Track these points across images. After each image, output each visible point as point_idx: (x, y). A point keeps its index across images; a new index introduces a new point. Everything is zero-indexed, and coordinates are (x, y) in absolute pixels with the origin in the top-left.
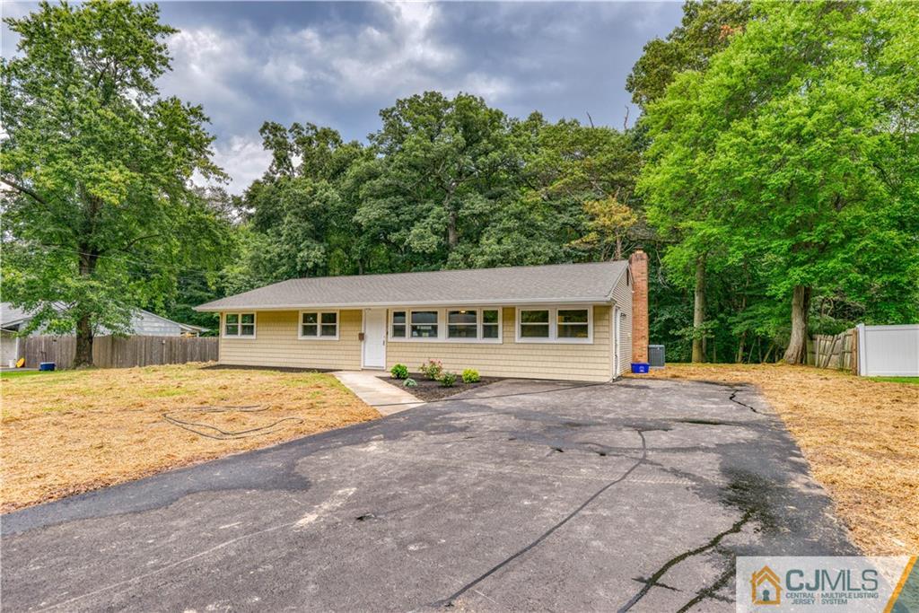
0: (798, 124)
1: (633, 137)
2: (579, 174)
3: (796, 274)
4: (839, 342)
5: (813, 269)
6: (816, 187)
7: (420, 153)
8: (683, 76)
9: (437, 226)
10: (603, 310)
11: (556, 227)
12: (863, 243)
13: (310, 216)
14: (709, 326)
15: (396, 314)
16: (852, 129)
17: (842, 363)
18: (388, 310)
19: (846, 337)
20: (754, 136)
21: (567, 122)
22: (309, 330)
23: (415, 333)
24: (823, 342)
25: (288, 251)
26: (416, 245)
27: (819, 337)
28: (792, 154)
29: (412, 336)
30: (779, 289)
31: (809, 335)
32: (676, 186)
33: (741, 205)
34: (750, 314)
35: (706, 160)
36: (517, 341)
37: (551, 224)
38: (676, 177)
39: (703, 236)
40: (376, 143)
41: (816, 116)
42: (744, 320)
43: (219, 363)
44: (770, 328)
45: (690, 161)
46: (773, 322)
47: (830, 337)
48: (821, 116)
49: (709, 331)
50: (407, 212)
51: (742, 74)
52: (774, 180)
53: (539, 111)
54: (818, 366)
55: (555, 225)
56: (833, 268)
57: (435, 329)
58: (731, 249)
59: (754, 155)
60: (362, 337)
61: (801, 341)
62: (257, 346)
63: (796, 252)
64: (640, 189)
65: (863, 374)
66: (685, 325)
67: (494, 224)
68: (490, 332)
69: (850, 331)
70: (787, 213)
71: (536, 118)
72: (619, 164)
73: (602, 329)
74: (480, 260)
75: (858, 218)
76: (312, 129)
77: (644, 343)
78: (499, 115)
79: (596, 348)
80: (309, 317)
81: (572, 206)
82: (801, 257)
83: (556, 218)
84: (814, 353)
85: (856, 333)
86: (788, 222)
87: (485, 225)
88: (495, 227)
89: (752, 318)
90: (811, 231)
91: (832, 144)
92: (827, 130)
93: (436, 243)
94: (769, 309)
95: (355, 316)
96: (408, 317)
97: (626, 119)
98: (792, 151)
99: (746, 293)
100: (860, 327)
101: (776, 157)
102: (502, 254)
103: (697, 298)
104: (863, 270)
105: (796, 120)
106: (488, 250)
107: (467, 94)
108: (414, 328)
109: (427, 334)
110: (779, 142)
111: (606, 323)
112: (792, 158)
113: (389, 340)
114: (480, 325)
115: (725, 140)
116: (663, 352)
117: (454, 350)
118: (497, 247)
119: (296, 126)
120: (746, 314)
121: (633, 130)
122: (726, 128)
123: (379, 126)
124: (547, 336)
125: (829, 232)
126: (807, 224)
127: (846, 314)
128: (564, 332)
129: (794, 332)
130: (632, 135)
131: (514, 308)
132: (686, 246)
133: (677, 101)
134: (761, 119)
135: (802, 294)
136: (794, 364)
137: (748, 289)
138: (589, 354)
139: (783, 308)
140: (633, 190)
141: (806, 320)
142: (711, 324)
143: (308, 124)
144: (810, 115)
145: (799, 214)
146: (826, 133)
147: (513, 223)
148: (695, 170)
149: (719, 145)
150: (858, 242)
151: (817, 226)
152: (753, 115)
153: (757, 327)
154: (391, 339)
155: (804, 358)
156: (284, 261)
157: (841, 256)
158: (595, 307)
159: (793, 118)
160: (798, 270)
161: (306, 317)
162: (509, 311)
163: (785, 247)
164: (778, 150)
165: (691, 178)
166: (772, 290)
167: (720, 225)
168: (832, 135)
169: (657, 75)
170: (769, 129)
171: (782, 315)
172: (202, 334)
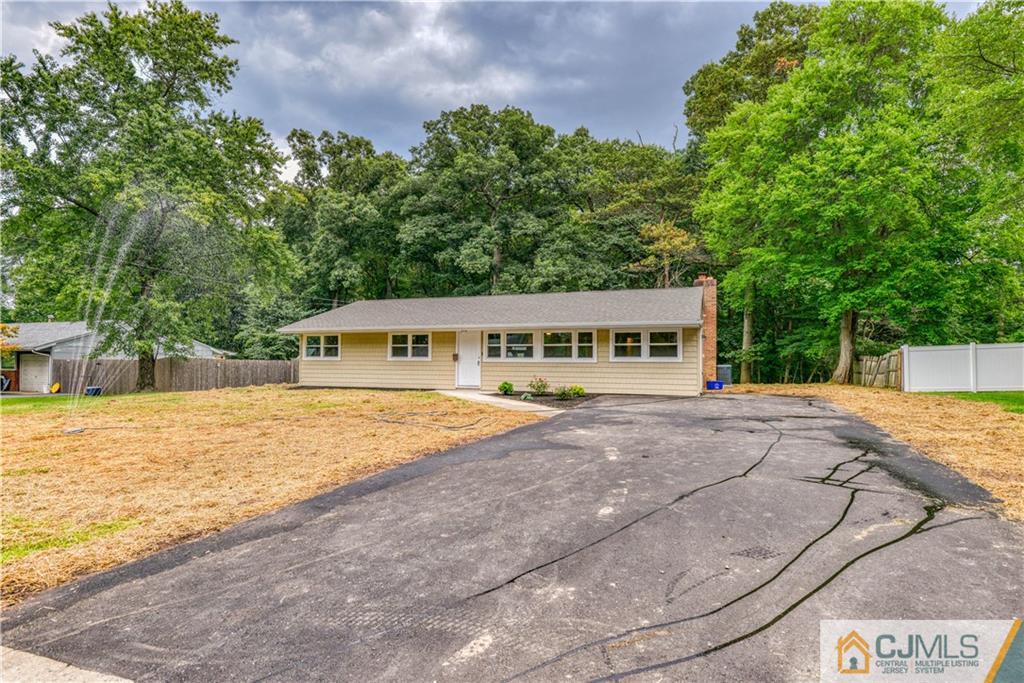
0: (852, 161)
1: (685, 159)
2: (637, 196)
3: (847, 299)
4: (884, 363)
5: (861, 295)
6: (867, 220)
7: (473, 171)
8: (743, 107)
9: (488, 246)
10: (691, 333)
11: (605, 247)
12: (907, 272)
13: (344, 231)
14: (758, 349)
15: (491, 336)
16: (899, 168)
17: (888, 381)
18: (482, 333)
19: (890, 358)
20: (811, 170)
21: (621, 142)
22: (399, 352)
23: (510, 354)
24: (869, 363)
25: (318, 269)
26: (467, 265)
27: (865, 358)
28: (847, 189)
29: (507, 356)
30: (831, 313)
31: (856, 357)
32: (737, 214)
33: (797, 233)
34: (798, 337)
35: (766, 191)
36: (611, 360)
37: (600, 245)
38: (737, 205)
39: (761, 263)
40: (418, 156)
41: (869, 156)
42: (792, 343)
43: (299, 384)
44: (817, 351)
45: (751, 190)
46: (822, 344)
47: (875, 358)
48: (874, 155)
49: (759, 354)
50: (454, 231)
51: (801, 111)
52: (830, 212)
53: (585, 127)
54: (865, 385)
55: (604, 245)
56: (881, 294)
57: (530, 349)
58: (788, 276)
59: (812, 188)
60: (456, 357)
61: (849, 361)
62: (343, 367)
63: (847, 279)
64: (698, 214)
65: (906, 390)
66: (735, 348)
67: (546, 244)
68: (586, 352)
69: (895, 352)
70: (840, 242)
71: (582, 133)
72: (675, 188)
73: (690, 349)
74: (537, 281)
75: (903, 249)
76: (344, 138)
77: (714, 362)
78: (550, 132)
79: (686, 365)
80: (400, 339)
81: (620, 226)
82: (852, 284)
83: (605, 238)
84: (860, 373)
85: (901, 354)
86: (841, 251)
87: (536, 245)
88: (548, 247)
89: (798, 341)
90: (859, 259)
91: (882, 181)
92: (877, 168)
93: (489, 263)
94: (819, 332)
95: (448, 338)
96: (503, 339)
97: (675, 138)
98: (847, 186)
99: (794, 316)
100: (905, 348)
101: (832, 191)
102: (557, 276)
103: (746, 321)
104: (906, 296)
105: (850, 157)
106: (544, 272)
107: (513, 108)
108: (509, 349)
109: (522, 354)
110: (835, 177)
111: (694, 343)
112: (846, 192)
113: (484, 360)
114: (575, 345)
115: (784, 172)
116: (729, 371)
117: (550, 369)
118: (551, 268)
119: (325, 134)
120: (794, 337)
121: (684, 150)
122: (785, 160)
123: (422, 137)
124: (640, 355)
125: (877, 261)
126: (857, 252)
127: (886, 337)
128: (654, 351)
129: (843, 353)
130: (683, 156)
131: (608, 331)
132: (743, 271)
133: (738, 131)
134: (818, 154)
135: (850, 318)
136: (843, 383)
137: (795, 312)
138: (679, 371)
139: (832, 331)
140: (690, 215)
141: (853, 342)
142: (759, 347)
143: (339, 132)
144: (863, 154)
145: (850, 245)
146: (877, 171)
147: (565, 245)
148: (756, 200)
149: (779, 177)
150: (903, 271)
151: (867, 255)
152: (810, 149)
153: (806, 349)
154: (486, 359)
155: (851, 378)
156: (314, 280)
157: (887, 283)
158: (684, 329)
159: (848, 155)
160: (849, 296)
161: (396, 339)
162: (603, 333)
163: (838, 274)
164: (834, 185)
165: (750, 206)
166: (824, 313)
167: (778, 252)
168: (882, 173)
169: (716, 102)
170: (825, 165)
171: (830, 338)
172: (228, 357)
